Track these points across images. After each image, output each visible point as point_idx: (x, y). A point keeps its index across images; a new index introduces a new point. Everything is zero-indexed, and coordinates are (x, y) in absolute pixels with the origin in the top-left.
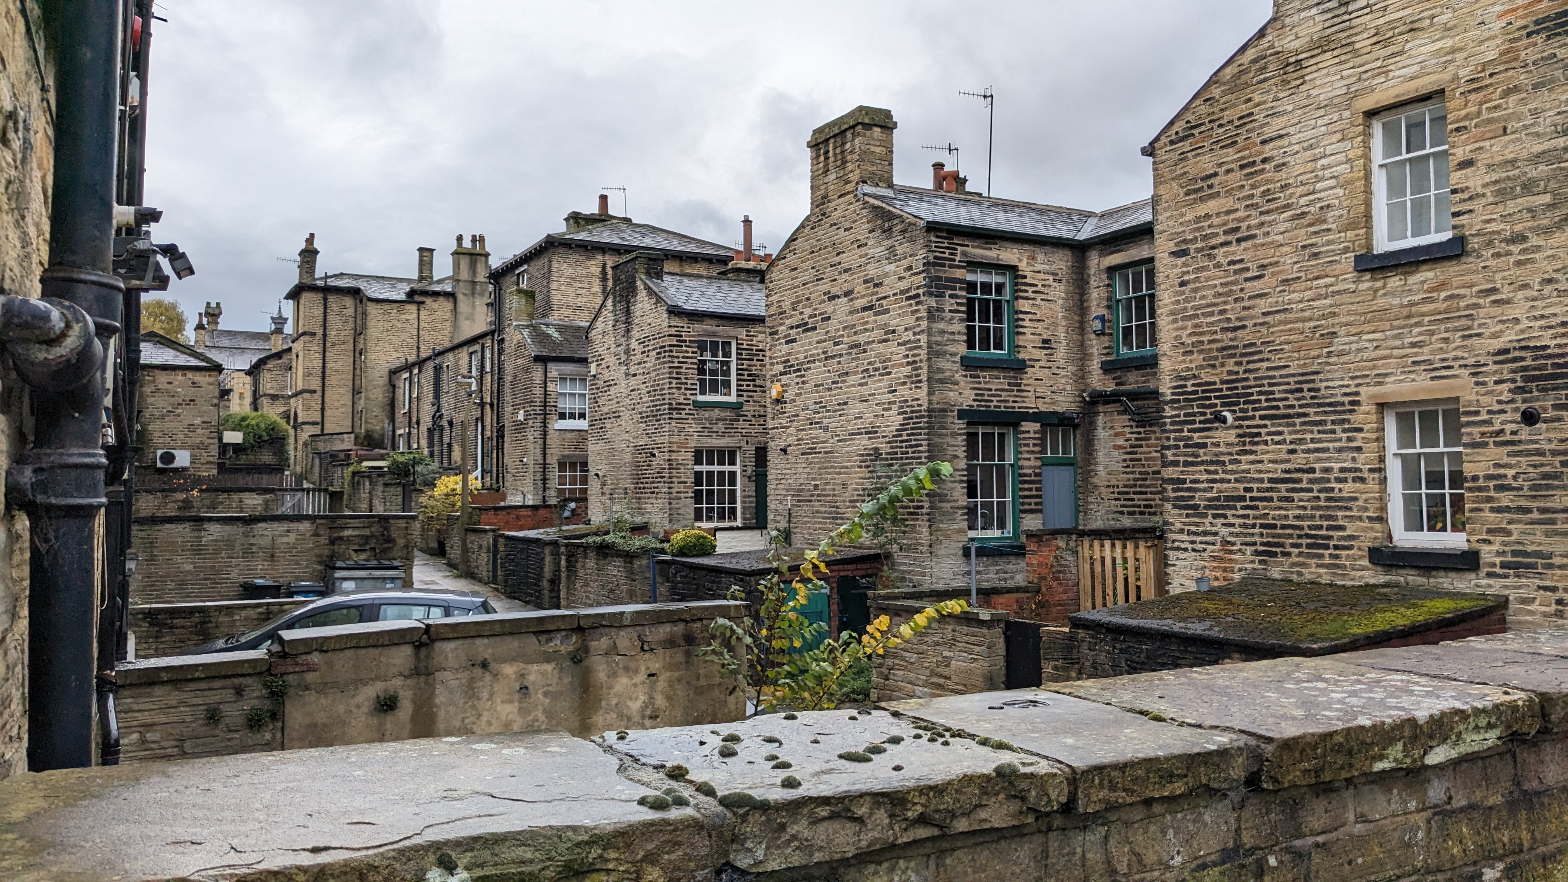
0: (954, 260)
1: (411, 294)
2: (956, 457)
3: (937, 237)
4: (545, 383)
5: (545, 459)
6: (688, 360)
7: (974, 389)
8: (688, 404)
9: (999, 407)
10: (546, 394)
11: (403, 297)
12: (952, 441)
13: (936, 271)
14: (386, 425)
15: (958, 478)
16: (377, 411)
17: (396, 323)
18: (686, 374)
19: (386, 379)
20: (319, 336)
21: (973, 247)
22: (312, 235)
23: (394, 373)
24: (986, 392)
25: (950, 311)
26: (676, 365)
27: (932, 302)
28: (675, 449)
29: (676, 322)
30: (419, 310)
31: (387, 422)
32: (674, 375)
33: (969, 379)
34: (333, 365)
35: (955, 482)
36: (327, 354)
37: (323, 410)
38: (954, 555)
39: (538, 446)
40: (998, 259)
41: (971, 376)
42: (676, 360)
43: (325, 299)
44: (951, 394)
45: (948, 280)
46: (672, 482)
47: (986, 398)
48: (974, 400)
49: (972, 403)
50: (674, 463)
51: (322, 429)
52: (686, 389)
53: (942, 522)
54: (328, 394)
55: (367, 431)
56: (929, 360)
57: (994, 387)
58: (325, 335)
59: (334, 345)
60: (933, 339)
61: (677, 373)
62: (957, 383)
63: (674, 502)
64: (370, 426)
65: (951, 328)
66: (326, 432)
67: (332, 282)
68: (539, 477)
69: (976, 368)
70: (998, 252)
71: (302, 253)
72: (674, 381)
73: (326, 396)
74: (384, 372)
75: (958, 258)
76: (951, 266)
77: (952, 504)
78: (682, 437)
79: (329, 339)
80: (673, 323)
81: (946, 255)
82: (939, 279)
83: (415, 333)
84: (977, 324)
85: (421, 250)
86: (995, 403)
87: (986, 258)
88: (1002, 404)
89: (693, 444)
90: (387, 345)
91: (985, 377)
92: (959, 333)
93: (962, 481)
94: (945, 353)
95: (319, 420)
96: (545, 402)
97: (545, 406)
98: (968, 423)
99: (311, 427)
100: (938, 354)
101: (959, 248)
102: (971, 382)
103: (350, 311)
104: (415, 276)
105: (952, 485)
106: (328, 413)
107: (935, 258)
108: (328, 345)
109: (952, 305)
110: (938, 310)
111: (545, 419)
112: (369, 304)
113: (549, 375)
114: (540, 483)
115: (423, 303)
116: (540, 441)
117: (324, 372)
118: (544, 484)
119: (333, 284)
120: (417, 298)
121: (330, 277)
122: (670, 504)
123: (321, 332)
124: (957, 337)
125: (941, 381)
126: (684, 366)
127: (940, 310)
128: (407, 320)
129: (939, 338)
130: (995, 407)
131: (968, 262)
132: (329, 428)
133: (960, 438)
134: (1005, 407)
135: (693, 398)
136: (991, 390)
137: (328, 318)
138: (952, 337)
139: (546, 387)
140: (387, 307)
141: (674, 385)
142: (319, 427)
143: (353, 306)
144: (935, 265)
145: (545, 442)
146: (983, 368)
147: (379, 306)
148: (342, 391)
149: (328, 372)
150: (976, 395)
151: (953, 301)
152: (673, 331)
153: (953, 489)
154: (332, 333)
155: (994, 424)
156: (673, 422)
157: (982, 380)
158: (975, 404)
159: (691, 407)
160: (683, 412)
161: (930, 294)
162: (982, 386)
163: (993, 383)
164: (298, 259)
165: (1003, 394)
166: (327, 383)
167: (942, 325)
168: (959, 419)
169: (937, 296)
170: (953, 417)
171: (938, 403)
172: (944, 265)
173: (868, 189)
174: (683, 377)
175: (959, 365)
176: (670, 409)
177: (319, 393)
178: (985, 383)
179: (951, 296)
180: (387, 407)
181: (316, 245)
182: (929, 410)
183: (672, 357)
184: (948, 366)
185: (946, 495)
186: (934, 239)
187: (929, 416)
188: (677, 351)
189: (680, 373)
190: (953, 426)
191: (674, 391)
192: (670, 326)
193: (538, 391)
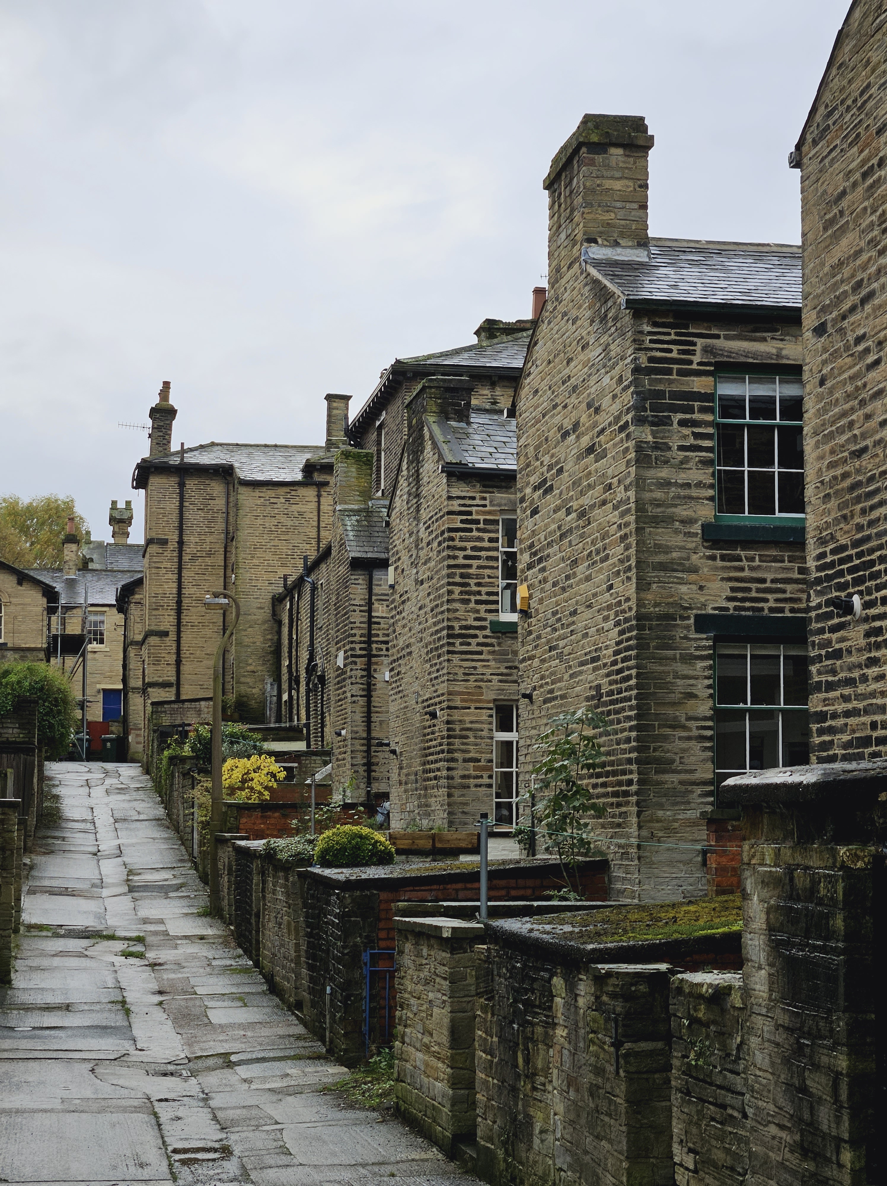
0: (691, 362)
1: (309, 469)
2: (692, 696)
3: (655, 324)
4: (370, 604)
5: (369, 730)
6: (483, 554)
7: (730, 579)
8: (483, 628)
9: (782, 610)
10: (370, 623)
11: (299, 476)
12: (683, 669)
13: (652, 382)
14: (268, 687)
15: (695, 733)
16: (254, 664)
17: (283, 519)
18: (478, 576)
19: (268, 610)
20: (173, 545)
21: (727, 338)
22: (167, 385)
23: (277, 601)
24: (754, 586)
25: (681, 448)
26: (461, 561)
27: (647, 435)
28: (458, 703)
29: (461, 490)
30: (319, 496)
31: (269, 681)
32: (458, 579)
33: (719, 563)
34: (193, 590)
35: (689, 738)
36: (185, 573)
37: (178, 663)
38: (685, 863)
39: (358, 709)
40: (779, 356)
41: (723, 558)
42: (461, 554)
43: (182, 485)
44: (684, 589)
45: (675, 395)
46: (453, 760)
47: (754, 594)
48: (729, 599)
49: (724, 604)
50: (457, 727)
51: (178, 694)
52: (478, 602)
53: (661, 806)
54: (186, 637)
55: (240, 696)
56: (639, 530)
57: (769, 576)
58: (181, 543)
59: (194, 558)
60: (647, 495)
61: (462, 576)
62: (695, 570)
63: (456, 792)
64: (243, 689)
65: (682, 477)
66: (183, 697)
67: (191, 458)
68: (360, 760)
69: (732, 544)
70: (780, 345)
71: (154, 412)
72: (457, 590)
73: (182, 642)
74: (265, 600)
75: (696, 359)
76: (680, 373)
77: (684, 777)
78: (471, 684)
79: (187, 550)
80: (455, 492)
81: (674, 355)
82: (660, 394)
83: (314, 534)
84: (746, 469)
85: (330, 398)
86: (771, 604)
87: (755, 355)
88: (787, 606)
89: (492, 696)
90: (268, 556)
91: (752, 559)
92: (699, 485)
93: (702, 738)
94: (671, 519)
95: (173, 679)
96: (370, 635)
97: (369, 642)
98: (716, 640)
99: (161, 690)
100: (656, 521)
101: (700, 342)
102: (724, 568)
103: (220, 503)
104: (322, 442)
105: (684, 745)
106: (186, 668)
107: (651, 360)
108: (186, 558)
109: (685, 437)
110: (657, 447)
111: (369, 664)
112: (242, 490)
113: (376, 590)
114: (361, 769)
115: (326, 484)
116: (362, 701)
117: (179, 603)
118: (369, 771)
119: (193, 461)
120: (318, 477)
121: (191, 450)
122: (449, 795)
123: (176, 538)
124: (694, 492)
125: (663, 567)
126: (475, 563)
127: (661, 447)
128: (301, 514)
129: (658, 495)
130: (771, 610)
131: (717, 364)
132: (187, 692)
133: (700, 664)
134: (792, 610)
135: (490, 617)
136: (763, 581)
137: (186, 515)
138: (683, 492)
139: (370, 611)
140: (269, 493)
141: (456, 596)
142: (173, 690)
143: (223, 496)
144: (649, 371)
145: (369, 702)
146: (746, 544)
147: (257, 493)
148: (208, 632)
149: (185, 602)
150: (733, 589)
151: (686, 431)
152: (455, 505)
153: (684, 750)
154: (191, 539)
155: (775, 641)
156: (456, 658)
157: (745, 563)
158: (731, 605)
159: (488, 632)
160: (473, 641)
161: (640, 421)
162: (746, 574)
163: (768, 569)
164: (149, 423)
165: (789, 587)
166: (185, 619)
167: (664, 473)
168: (697, 631)
169: (653, 424)
170: (687, 627)
171: (656, 605)
172: (669, 372)
173: (598, 252)
174: (472, 582)
175: (698, 539)
176: (449, 636)
177: (173, 636)
178: (752, 569)
179: (682, 423)
180: (269, 657)
181: (173, 401)
182: (639, 617)
183: (454, 548)
184: (678, 540)
185: (673, 761)
186: (647, 328)
187: (640, 628)
188: (461, 539)
189: (468, 576)
190: (685, 644)
191: (457, 605)
192: (450, 498)
193: (358, 618)
